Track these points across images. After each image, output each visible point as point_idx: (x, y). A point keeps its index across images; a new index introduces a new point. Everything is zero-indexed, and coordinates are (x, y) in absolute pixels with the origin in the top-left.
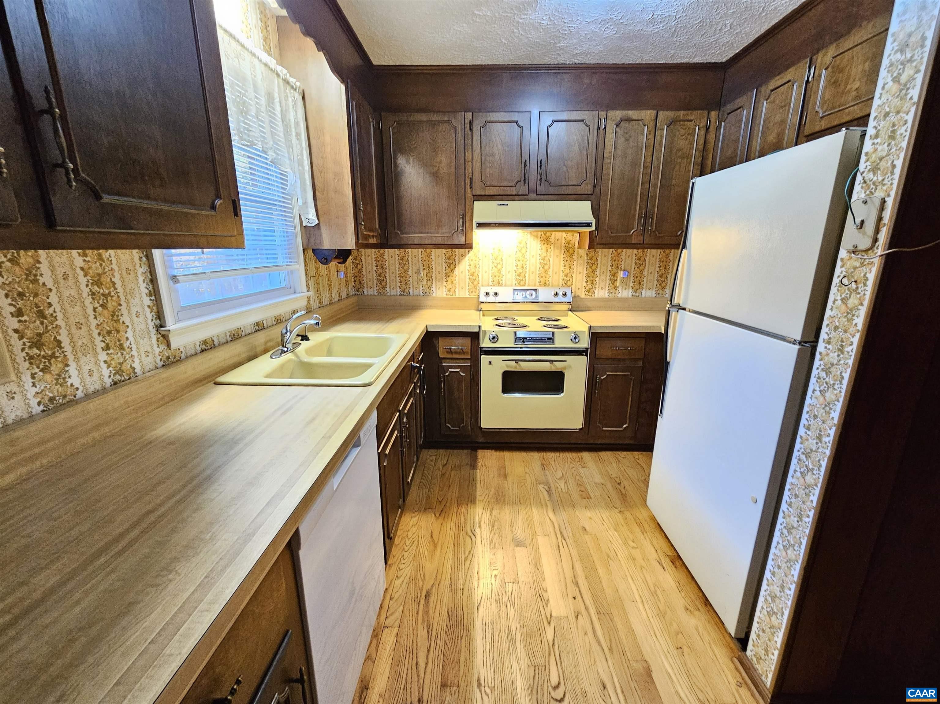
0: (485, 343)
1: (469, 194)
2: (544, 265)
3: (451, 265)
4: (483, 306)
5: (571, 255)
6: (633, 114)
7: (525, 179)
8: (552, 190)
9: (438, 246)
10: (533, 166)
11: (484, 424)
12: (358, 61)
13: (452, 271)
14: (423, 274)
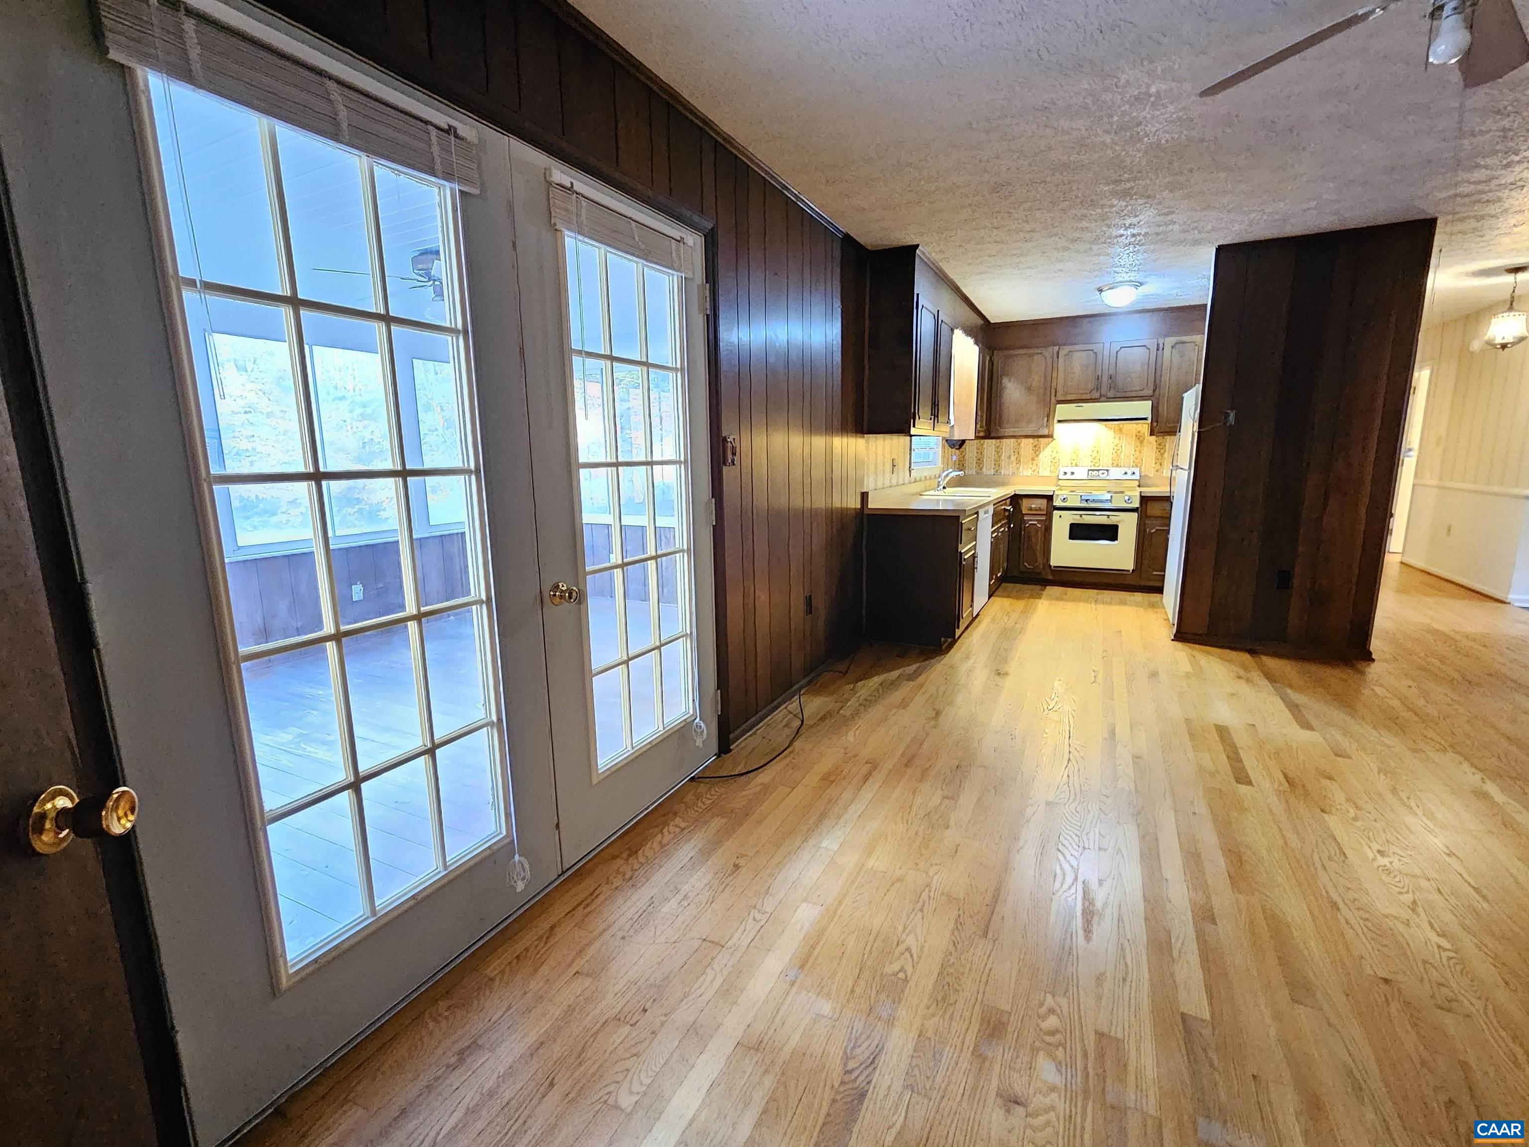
0: (1057, 503)
1: (1053, 400)
2: (1117, 452)
3: (1037, 450)
4: (1060, 482)
5: (1142, 442)
6: (1184, 338)
7: (1098, 389)
8: (1119, 395)
9: (1027, 437)
10: (1105, 378)
11: (1053, 563)
12: (981, 322)
13: (1037, 456)
14: (1013, 458)
